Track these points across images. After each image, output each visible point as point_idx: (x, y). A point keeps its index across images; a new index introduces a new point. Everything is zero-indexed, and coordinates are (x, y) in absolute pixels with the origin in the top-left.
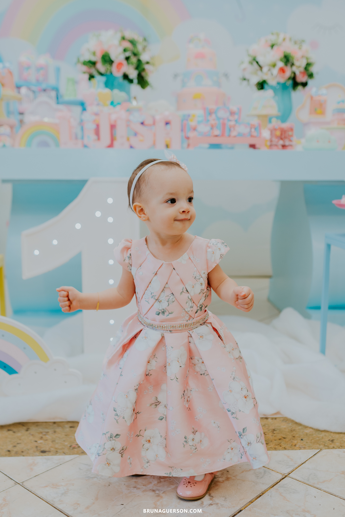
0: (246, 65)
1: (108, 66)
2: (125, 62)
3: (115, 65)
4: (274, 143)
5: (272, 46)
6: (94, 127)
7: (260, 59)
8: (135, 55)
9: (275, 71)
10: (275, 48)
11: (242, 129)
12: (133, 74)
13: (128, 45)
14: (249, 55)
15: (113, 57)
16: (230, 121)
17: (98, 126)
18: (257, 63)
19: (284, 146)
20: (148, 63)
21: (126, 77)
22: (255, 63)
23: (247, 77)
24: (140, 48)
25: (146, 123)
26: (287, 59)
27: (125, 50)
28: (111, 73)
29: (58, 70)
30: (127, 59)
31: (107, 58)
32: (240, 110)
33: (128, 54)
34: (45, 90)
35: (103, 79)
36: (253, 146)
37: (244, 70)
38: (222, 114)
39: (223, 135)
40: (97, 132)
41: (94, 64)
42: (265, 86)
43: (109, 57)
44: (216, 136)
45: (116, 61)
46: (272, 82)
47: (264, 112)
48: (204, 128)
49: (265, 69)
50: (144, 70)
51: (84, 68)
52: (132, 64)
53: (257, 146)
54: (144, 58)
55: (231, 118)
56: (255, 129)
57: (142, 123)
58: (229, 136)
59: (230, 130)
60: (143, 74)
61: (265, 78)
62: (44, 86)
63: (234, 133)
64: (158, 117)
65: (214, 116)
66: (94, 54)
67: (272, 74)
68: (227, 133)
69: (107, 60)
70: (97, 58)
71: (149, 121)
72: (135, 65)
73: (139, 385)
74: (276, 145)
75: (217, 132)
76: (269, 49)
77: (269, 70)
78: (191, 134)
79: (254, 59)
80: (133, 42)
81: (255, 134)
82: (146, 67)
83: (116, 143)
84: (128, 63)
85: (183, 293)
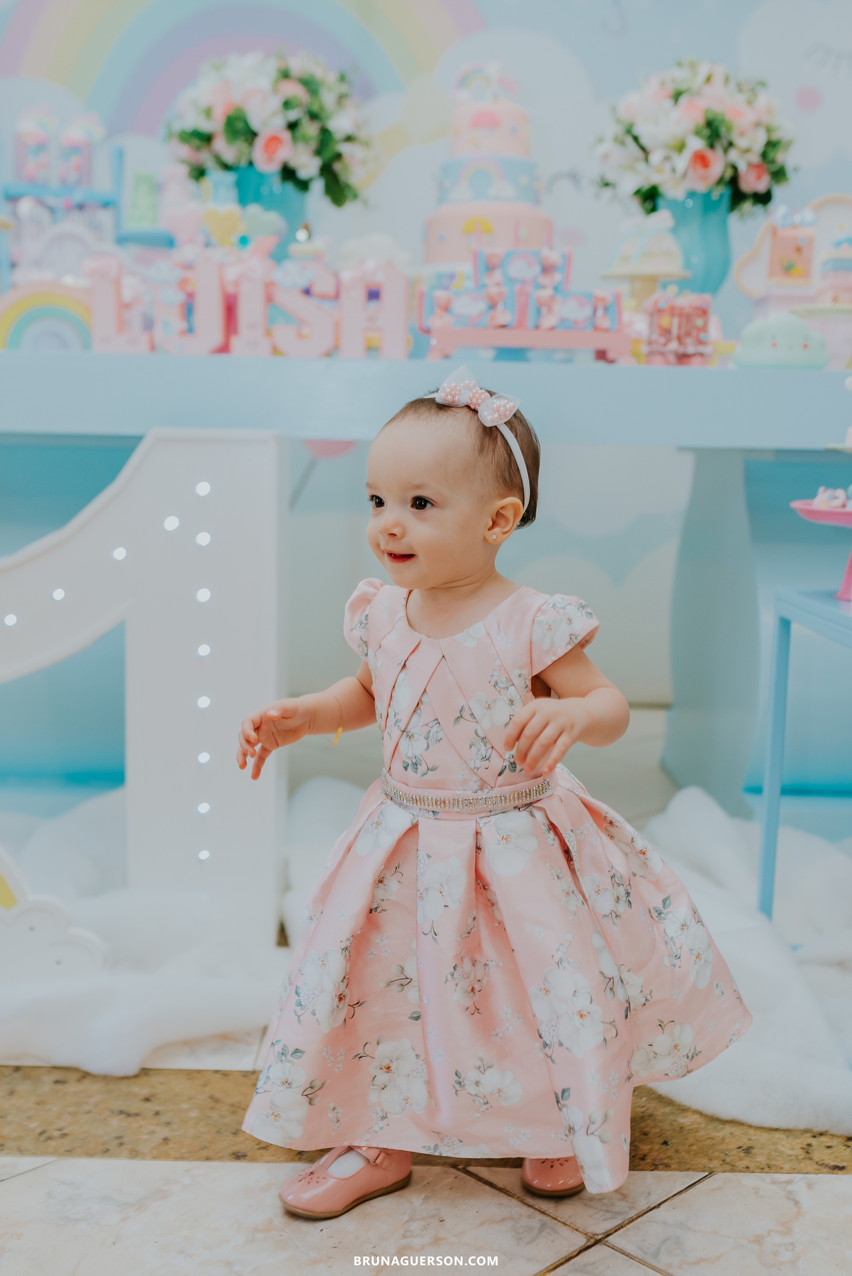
0: (608, 146)
1: (241, 145)
2: (286, 136)
3: (260, 143)
4: (656, 348)
5: (677, 96)
6: (180, 297)
7: (642, 130)
8: (314, 116)
9: (682, 162)
10: (684, 100)
11: (570, 310)
12: (308, 166)
13: (294, 90)
14: (618, 121)
15: (255, 124)
16: (544, 287)
17: (191, 296)
18: (636, 139)
19: (683, 358)
20: (349, 139)
21: (288, 173)
22: (629, 141)
23: (611, 177)
24: (328, 98)
25: (317, 289)
26: (713, 131)
27: (287, 105)
28: (251, 163)
29: (120, 155)
30: (293, 126)
31: (240, 125)
32: (568, 259)
33: (293, 115)
34: (81, 207)
35: (230, 177)
36: (601, 355)
37: (605, 157)
38: (521, 269)
39: (520, 324)
40: (188, 309)
41: (207, 139)
42: (660, 202)
43: (246, 123)
44: (503, 326)
45: (264, 131)
46: (673, 190)
47: (649, 268)
48: (468, 307)
49: (656, 157)
50: (338, 156)
51: (184, 151)
52: (305, 139)
53: (611, 355)
54: (340, 124)
55: (543, 280)
56: (606, 309)
57: (307, 292)
58: (537, 327)
59: (539, 312)
60: (337, 167)
61: (655, 179)
62: (78, 196)
63: (549, 321)
64: (346, 276)
65: (498, 275)
66: (208, 113)
67: (674, 170)
68: (531, 322)
69: (240, 129)
70: (214, 125)
71: (324, 285)
72: (314, 145)
73: (351, 939)
74: (662, 354)
75: (504, 316)
76: (669, 103)
77: (667, 159)
78: (437, 322)
79: (629, 131)
80: (310, 85)
81: (604, 322)
82: (344, 148)
83: (236, 342)
84: (295, 139)
85: (462, 721)
